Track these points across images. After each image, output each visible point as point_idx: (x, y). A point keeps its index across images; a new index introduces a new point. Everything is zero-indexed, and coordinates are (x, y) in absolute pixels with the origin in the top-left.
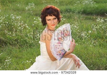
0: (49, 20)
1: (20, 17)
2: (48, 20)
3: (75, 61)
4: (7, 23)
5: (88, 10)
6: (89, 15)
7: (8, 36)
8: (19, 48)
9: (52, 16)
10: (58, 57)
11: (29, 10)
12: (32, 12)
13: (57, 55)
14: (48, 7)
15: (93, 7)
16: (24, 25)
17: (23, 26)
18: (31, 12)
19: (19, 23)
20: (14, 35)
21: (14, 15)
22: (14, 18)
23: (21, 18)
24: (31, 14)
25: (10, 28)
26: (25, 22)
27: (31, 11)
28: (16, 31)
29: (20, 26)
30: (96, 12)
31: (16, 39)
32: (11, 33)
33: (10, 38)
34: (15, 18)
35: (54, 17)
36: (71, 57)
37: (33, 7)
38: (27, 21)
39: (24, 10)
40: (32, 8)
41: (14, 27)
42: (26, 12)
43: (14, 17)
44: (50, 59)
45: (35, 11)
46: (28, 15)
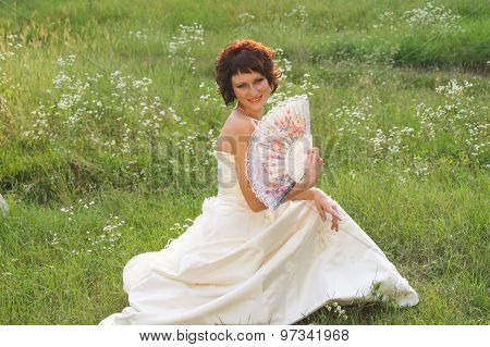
0: (243, 86)
1: (147, 81)
2: (240, 87)
3: (322, 209)
4: (99, 104)
5: (429, 48)
6: (429, 67)
7: (102, 154)
8: (147, 196)
9: (248, 72)
10: (269, 200)
11: (181, 53)
12: (192, 60)
13: (268, 192)
14: (237, 46)
15: (449, 36)
16: (162, 113)
17: (160, 116)
18: (188, 61)
19: (142, 104)
20: (126, 148)
21: (122, 75)
22: (123, 85)
23: (149, 87)
24: (190, 71)
25: (110, 124)
26: (167, 102)
27: (190, 56)
28: (133, 136)
29: (149, 116)
30: (459, 56)
31: (135, 164)
32: (114, 142)
33: (111, 161)
34: (127, 86)
35: (255, 75)
36: (311, 197)
37: (199, 41)
38: (176, 98)
39: (159, 53)
40: (193, 43)
41: (125, 121)
42: (169, 61)
43: (124, 80)
44: (246, 204)
45: (205, 55)
46: (178, 76)
